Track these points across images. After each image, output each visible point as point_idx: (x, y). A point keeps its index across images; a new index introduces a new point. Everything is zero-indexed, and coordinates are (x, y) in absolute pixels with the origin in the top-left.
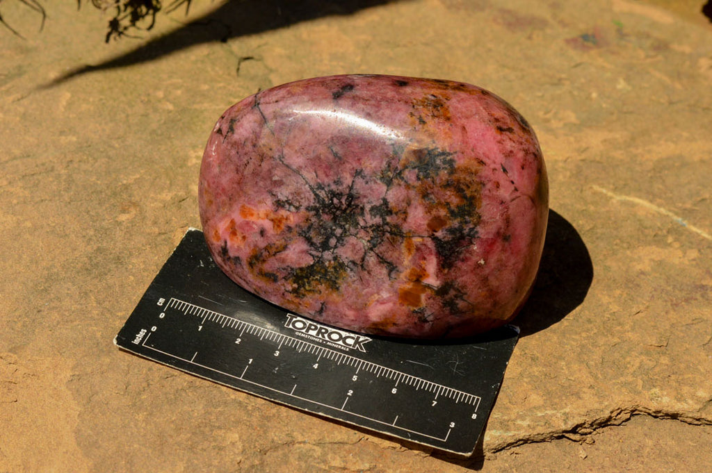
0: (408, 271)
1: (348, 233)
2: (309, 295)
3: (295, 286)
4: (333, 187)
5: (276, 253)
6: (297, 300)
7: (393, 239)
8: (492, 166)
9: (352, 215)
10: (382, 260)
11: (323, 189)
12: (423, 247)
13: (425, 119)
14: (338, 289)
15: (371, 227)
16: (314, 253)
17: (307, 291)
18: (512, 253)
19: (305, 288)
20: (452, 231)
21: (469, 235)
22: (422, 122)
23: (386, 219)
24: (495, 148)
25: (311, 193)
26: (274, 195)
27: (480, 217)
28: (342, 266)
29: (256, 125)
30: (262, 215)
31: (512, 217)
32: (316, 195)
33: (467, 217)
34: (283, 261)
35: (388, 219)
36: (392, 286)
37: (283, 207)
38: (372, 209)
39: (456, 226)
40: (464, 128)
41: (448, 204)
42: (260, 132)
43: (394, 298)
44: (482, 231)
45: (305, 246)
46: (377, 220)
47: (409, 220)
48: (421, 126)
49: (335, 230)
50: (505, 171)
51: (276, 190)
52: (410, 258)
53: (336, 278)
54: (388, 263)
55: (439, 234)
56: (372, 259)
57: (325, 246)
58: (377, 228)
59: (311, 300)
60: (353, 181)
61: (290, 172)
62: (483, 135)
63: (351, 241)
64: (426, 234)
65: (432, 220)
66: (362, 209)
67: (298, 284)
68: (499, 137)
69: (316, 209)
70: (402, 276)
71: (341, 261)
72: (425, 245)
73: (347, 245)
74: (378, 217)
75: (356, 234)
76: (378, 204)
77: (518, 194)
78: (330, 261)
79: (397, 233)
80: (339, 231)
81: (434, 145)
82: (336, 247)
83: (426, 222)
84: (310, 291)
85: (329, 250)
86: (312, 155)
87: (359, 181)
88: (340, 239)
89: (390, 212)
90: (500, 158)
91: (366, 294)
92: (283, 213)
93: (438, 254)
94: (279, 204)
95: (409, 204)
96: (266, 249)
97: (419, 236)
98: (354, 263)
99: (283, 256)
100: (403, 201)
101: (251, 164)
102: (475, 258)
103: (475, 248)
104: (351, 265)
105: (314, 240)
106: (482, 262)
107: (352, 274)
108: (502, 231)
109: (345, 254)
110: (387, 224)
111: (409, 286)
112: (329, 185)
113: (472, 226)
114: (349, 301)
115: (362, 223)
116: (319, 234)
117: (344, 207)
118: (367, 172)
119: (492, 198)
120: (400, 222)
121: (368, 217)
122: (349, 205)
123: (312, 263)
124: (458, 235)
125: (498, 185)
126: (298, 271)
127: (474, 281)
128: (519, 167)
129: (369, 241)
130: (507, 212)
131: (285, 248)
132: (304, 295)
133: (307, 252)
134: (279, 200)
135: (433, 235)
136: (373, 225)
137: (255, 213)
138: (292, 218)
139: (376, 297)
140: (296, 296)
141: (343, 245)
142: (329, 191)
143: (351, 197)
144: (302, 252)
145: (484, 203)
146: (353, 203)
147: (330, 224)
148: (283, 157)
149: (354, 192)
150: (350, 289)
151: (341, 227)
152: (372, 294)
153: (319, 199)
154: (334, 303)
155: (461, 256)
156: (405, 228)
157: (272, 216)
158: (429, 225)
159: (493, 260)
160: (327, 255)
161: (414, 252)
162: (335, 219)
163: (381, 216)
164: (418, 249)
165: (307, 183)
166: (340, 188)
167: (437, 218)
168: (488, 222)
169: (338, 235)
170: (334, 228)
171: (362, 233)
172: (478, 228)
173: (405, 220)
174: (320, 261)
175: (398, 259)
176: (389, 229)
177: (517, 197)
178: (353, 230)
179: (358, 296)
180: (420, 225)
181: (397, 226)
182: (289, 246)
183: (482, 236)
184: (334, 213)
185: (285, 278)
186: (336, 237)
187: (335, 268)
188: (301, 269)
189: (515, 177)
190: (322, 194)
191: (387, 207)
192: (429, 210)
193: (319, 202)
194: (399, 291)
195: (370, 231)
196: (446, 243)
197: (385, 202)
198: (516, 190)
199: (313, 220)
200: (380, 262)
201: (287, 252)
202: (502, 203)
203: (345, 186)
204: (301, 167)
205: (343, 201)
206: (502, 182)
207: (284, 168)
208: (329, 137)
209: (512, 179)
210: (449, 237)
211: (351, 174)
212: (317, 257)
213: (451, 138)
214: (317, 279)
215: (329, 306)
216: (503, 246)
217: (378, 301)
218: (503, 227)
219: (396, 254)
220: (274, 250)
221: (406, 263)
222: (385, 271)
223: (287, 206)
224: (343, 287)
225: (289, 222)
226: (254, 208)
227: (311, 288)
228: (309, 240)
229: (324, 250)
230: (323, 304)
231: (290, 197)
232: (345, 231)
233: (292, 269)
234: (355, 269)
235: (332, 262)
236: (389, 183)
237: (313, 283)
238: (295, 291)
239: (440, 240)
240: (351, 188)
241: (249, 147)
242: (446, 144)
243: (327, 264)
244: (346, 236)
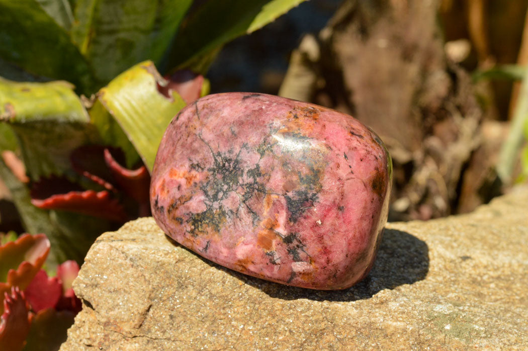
0: (266, 220)
1: (231, 189)
2: (200, 235)
3: (193, 227)
4: (227, 155)
5: (185, 202)
6: (192, 239)
7: (259, 194)
8: (337, 152)
9: (236, 176)
10: (250, 210)
11: (220, 156)
12: (278, 203)
13: (298, 116)
14: (219, 231)
15: (246, 185)
16: (208, 202)
17: (199, 231)
18: (344, 222)
19: (198, 230)
20: (299, 193)
21: (311, 199)
22: (296, 117)
23: (256, 180)
24: (344, 142)
25: (213, 159)
26: (191, 160)
27: (321, 187)
28: (223, 214)
29: (191, 113)
30: (181, 175)
31: (346, 192)
32: (216, 160)
33: (311, 185)
34: (188, 208)
35: (258, 179)
36: (254, 231)
37: (194, 168)
38: (249, 171)
39: (303, 190)
40: (324, 126)
41: (299, 172)
42: (192, 118)
43: (254, 241)
44: (321, 198)
45: (203, 197)
46: (251, 180)
47: (271, 181)
48: (294, 119)
49: (223, 186)
50: (346, 157)
51: (192, 157)
52: (268, 210)
53: (219, 222)
54: (253, 212)
55: (290, 194)
56: (243, 210)
57: (215, 198)
58: (250, 186)
59: (201, 239)
60: (240, 151)
61: (203, 144)
62: (337, 133)
63: (232, 195)
64: (280, 193)
65: (286, 183)
66: (242, 171)
67: (195, 226)
68: (349, 137)
69: (214, 170)
70: (262, 224)
71: (224, 210)
72: (279, 201)
73: (230, 198)
74: (252, 177)
75: (236, 190)
76: (253, 168)
77: (353, 176)
78: (217, 209)
79: (262, 190)
80: (226, 187)
81: (299, 131)
82: (222, 199)
83: (282, 184)
84: (201, 232)
85: (217, 200)
86: (219, 133)
87: (244, 150)
88: (225, 193)
89: (259, 175)
90: (345, 149)
91: (236, 236)
92: (194, 172)
93: (288, 209)
94: (193, 167)
95: (273, 169)
96: (179, 199)
97: (276, 194)
98: (232, 212)
99: (188, 205)
100: (269, 166)
101: (182, 139)
102: (314, 218)
103: (315, 210)
104: (230, 213)
105: (209, 193)
106: (320, 222)
107: (229, 220)
108: (337, 201)
109: (227, 205)
110: (257, 183)
111: (265, 232)
112: (225, 154)
113: (315, 192)
114: (225, 241)
115: (241, 182)
116: (212, 188)
117: (231, 169)
118: (250, 145)
119: (334, 175)
120: (265, 181)
121: (245, 177)
122: (234, 168)
123: (205, 210)
124: (304, 197)
125: (338, 166)
126: (196, 216)
127: (312, 236)
128: (359, 158)
129: (243, 196)
130: (342, 187)
131: (191, 198)
132: (197, 235)
133: (203, 201)
134: (193, 164)
135: (286, 194)
136: (247, 183)
137: (178, 174)
138: (198, 177)
139: (243, 239)
140: (192, 236)
141: (226, 198)
142: (224, 157)
143: (237, 162)
144: (200, 201)
145: (326, 177)
146: (237, 167)
147: (221, 181)
148: (201, 134)
149: (239, 158)
150: (227, 232)
151: (228, 184)
152: (240, 237)
153: (217, 163)
154: (215, 241)
155: (304, 214)
156: (267, 188)
157: (187, 175)
158: (284, 187)
159: (328, 222)
160: (216, 205)
161: (271, 205)
162: (224, 178)
163: (254, 177)
164: (274, 204)
165: (212, 151)
166: (231, 155)
167: (291, 182)
168: (327, 192)
169: (225, 190)
170: (223, 184)
171: (240, 189)
172: (319, 195)
173: (268, 180)
174: (210, 209)
175: (261, 210)
176: (257, 187)
177: (352, 178)
178: (234, 187)
179: (231, 237)
180: (278, 185)
181: (262, 185)
182: (193, 197)
183: (321, 202)
184: (224, 173)
185: (187, 222)
186: (223, 191)
187: (219, 215)
188: (198, 215)
189: (354, 165)
190: (219, 159)
191: (258, 171)
192: (285, 175)
193: (216, 165)
194: (258, 236)
195: (245, 187)
196: (294, 201)
197: (258, 167)
198: (352, 172)
199: (211, 178)
200: (249, 212)
201: (191, 201)
202: (339, 179)
203: (234, 154)
204: (210, 141)
205: (231, 165)
206: (342, 165)
207: (200, 142)
208: (233, 120)
209: (350, 164)
210: (297, 198)
211: (240, 146)
212: (209, 206)
213: (312, 129)
214: (206, 223)
215: (211, 244)
216: (337, 214)
217: (243, 242)
218: (338, 198)
219: (259, 206)
220: (184, 200)
221: (265, 213)
222: (251, 219)
223: (197, 168)
224: (222, 229)
225: (196, 179)
226: (177, 170)
227: (203, 230)
228: (206, 193)
229: (214, 201)
230: (208, 242)
231: (200, 162)
232: (229, 187)
233: (192, 214)
234: (232, 216)
235: (218, 210)
236: (262, 154)
237: (204, 225)
238: (192, 232)
239: (290, 199)
240: (238, 156)
241: (183, 128)
242: (307, 132)
243: (214, 211)
244: (229, 191)
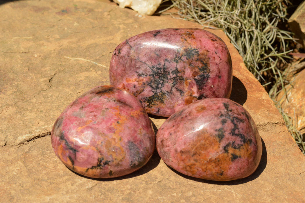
0: (187, 92)
1: (165, 82)
2: (153, 106)
3: (148, 103)
4: (158, 66)
5: (140, 93)
6: (149, 109)
7: (181, 81)
8: (212, 52)
9: (166, 75)
10: (178, 90)
11: (154, 67)
12: (191, 83)
13: (187, 39)
14: (163, 102)
15: (172, 78)
16: (153, 91)
17: (152, 105)
18: (222, 82)
19: (152, 104)
20: (201, 76)
21: (206, 77)
22: (186, 40)
23: (177, 75)
24: (212, 46)
25: (150, 69)
26: (137, 72)
27: (210, 70)
28: (164, 94)
29: (128, 49)
30: (134, 80)
31: (220, 69)
32: (152, 70)
33: (205, 71)
34: (143, 95)
35: (178, 75)
36: (182, 98)
38: (172, 72)
39: (202, 74)
40: (200, 41)
41: (198, 66)
42: (130, 51)
43: (183, 103)
44: (211, 75)
45: (150, 89)
46: (175, 75)
47: (185, 74)
48: (185, 41)
49: (160, 81)
50: (216, 53)
51: (138, 71)
52: (187, 87)
53: (162, 98)
54: (180, 90)
55: (196, 77)
56: (174, 90)
57: (157, 87)
58: (175, 78)
59: (154, 108)
60: (165, 63)
61: (142, 63)
62: (207, 42)
63: (166, 84)
64: (192, 78)
65: (193, 73)
66: (169, 72)
67: (149, 103)
68: (212, 43)
69: (153, 75)
70: (185, 94)
71: (163, 92)
72: (192, 82)
73: (165, 86)
74: (175, 74)
75: (168, 82)
76: (174, 70)
77: (222, 61)
78: (159, 93)
79: (182, 79)
80: (161, 82)
81: (191, 47)
82: (161, 87)
83: (191, 74)
84: (154, 105)
85: (159, 89)
86: (149, 56)
87: (167, 62)
88: (162, 84)
89: (179, 72)
90: (214, 49)
91: (173, 103)
92: (141, 78)
93: (197, 84)
94: (139, 75)
95: (185, 68)
96: (136, 92)
97: (190, 79)
98: (168, 92)
99: (143, 94)
100: (183, 67)
101: (128, 63)
102: (210, 85)
103: (209, 81)
104: (167, 93)
105: (153, 86)
106: (212, 86)
107: (168, 96)
108: (218, 74)
109: (165, 89)
110: (178, 76)
111: (188, 98)
112: (156, 66)
113: (207, 74)
114: (168, 106)
115: (169, 77)
116: (155, 83)
117: (162, 72)
118: (169, 59)
119: (213, 63)
120: (182, 75)
121: (171, 75)
122: (164, 72)
123: (153, 94)
124: (203, 77)
125: (214, 59)
126: (149, 98)
127: (210, 93)
128: (221, 52)
129: (172, 83)
130: (219, 67)
131: (143, 90)
132: (152, 107)
133: (151, 91)
134: (139, 74)
135: (194, 78)
136: (173, 78)
137: (131, 80)
138: (144, 80)
139: (177, 103)
140: (149, 108)
141: (163, 86)
142: (157, 68)
143: (164, 69)
144: (150, 91)
145: (211, 65)
146: (165, 71)
147: (158, 79)
148: (139, 59)
149: (165, 67)
150: (168, 102)
151: (162, 80)
152: (175, 103)
153: (153, 71)
154: (162, 108)
155: (205, 85)
156: (185, 77)
157: (137, 80)
158: (192, 75)
159: (216, 85)
160: (158, 91)
161: (188, 85)
162: (160, 77)
163: (176, 74)
164: (190, 84)
165: (148, 66)
166: (160, 66)
167: (195, 72)
168: (213, 72)
169: (161, 83)
170: (160, 80)
171: (170, 81)
172: (210, 74)
173: (184, 74)
174: (156, 93)
175: (183, 88)
176: (179, 78)
177: (222, 62)
178: (166, 80)
179: (171, 104)
180: (189, 75)
181: (181, 77)
182: (144, 90)
183: (211, 77)
184: (159, 75)
185: (144, 102)
186: (161, 84)
187: (161, 95)
188: (150, 97)
189: (220, 55)
190: (154, 69)
191: (177, 70)
192: (192, 69)
193: (153, 72)
194: (185, 100)
195: (172, 80)
196: (199, 80)
197: (177, 69)
198: (221, 59)
199: (152, 79)
200: (177, 90)
201: (144, 92)
202: (217, 64)
203: (162, 65)
204: (146, 61)
205: (162, 70)
206: (216, 57)
207: (140, 62)
208: (154, 49)
209: (219, 56)
210: (200, 78)
211: (163, 61)
212: (155, 92)
213: (196, 44)
214: (156, 100)
215: (161, 109)
216: (219, 80)
217: (178, 105)
218: (218, 73)
219: (182, 87)
220: (139, 92)
221: (186, 89)
222: (179, 93)
223: (142, 76)
224: (165, 101)
225: (143, 81)
226: (130, 78)
227: (154, 104)
228: (151, 86)
229: (157, 89)
230: (158, 109)
231: (143, 72)
232: (164, 81)
233: (146, 98)
234: (169, 94)
235: (160, 93)
236: (177, 62)
237: (155, 102)
238: (148, 106)
239: (197, 80)
240: (164, 66)
241: (126, 57)
242: (195, 46)
243: (158, 94)
244: (164, 83)
